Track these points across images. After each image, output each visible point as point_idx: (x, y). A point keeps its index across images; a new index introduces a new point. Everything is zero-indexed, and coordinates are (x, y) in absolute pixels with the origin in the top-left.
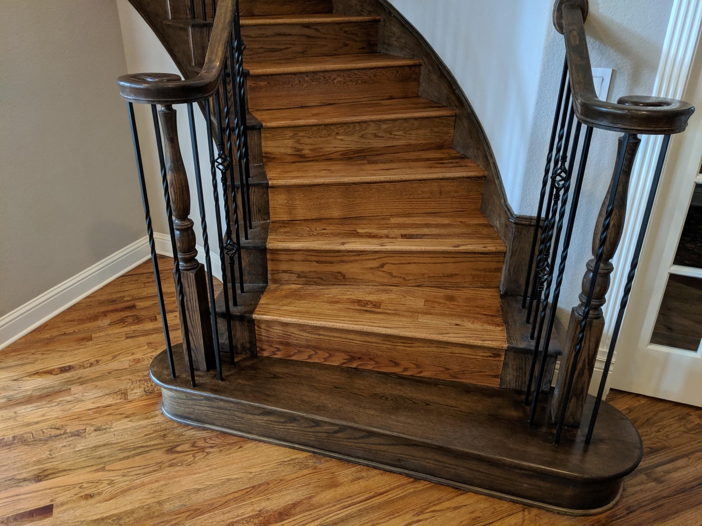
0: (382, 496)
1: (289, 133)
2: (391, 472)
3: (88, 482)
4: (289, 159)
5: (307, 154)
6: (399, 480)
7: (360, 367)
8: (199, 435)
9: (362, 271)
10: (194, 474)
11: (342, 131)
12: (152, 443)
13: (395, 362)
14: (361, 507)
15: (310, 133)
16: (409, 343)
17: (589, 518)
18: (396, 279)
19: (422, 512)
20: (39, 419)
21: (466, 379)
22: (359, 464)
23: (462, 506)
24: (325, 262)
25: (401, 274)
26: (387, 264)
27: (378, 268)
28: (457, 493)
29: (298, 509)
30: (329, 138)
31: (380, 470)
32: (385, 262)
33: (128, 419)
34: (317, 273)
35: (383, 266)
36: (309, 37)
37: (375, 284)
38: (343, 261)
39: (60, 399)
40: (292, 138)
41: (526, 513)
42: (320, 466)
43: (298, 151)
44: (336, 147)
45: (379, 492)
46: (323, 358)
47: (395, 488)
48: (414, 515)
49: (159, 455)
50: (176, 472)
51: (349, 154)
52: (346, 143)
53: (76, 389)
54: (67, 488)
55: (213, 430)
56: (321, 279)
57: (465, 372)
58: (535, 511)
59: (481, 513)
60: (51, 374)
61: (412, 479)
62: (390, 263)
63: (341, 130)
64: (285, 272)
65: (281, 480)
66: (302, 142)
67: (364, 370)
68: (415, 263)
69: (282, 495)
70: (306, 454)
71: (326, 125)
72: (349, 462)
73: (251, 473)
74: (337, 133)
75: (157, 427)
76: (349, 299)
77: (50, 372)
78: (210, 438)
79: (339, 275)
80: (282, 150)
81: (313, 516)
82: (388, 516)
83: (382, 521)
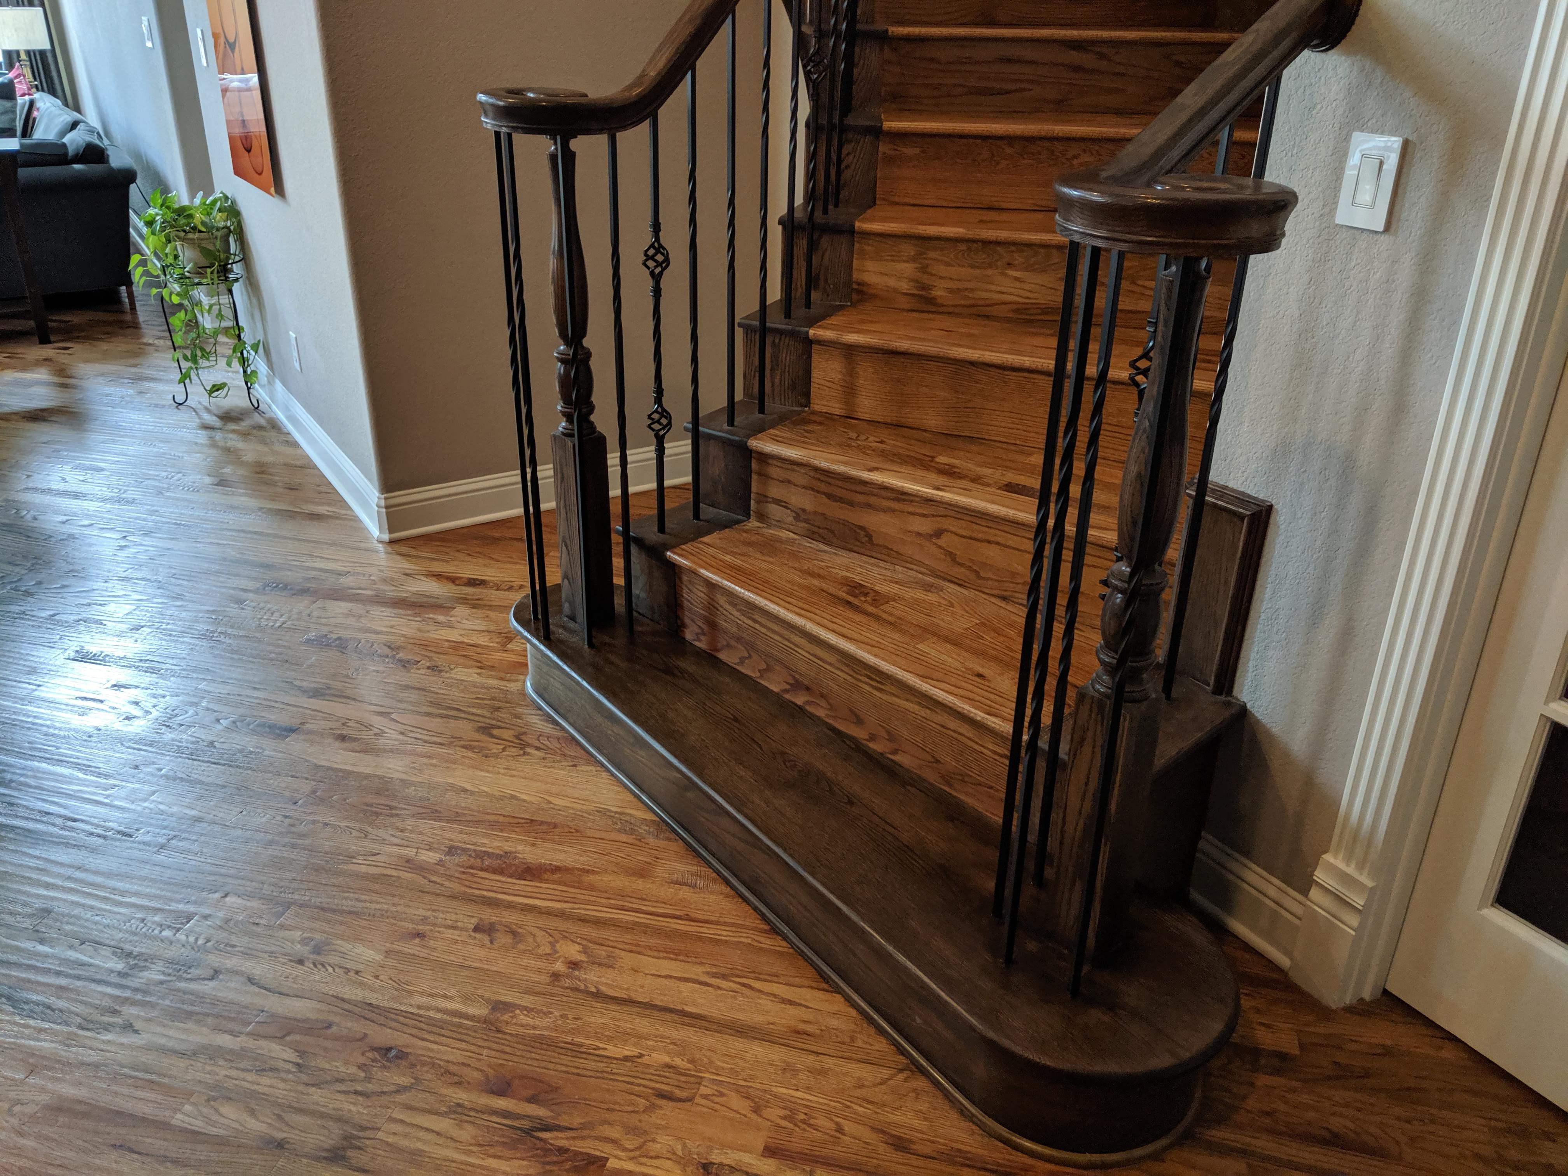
0: (692, 924)
1: (909, 249)
2: (745, 900)
3: (357, 722)
4: (903, 302)
5: (941, 296)
6: (746, 917)
7: (808, 708)
8: (540, 727)
9: (901, 536)
10: (482, 770)
11: (1021, 260)
12: (474, 710)
13: (857, 716)
14: (642, 921)
15: (952, 256)
16: (878, 682)
17: (1014, 1152)
18: (963, 570)
19: (724, 977)
20: (384, 629)
21: (967, 794)
22: (709, 865)
23: (800, 1005)
24: (841, 500)
25: (972, 561)
26: (948, 531)
27: (931, 536)
28: (814, 984)
29: (556, 876)
30: (989, 272)
31: (731, 888)
32: (945, 527)
33: (479, 671)
34: (826, 518)
35: (939, 533)
36: (1078, 69)
37: (922, 570)
38: (869, 506)
39: (431, 616)
40: (912, 259)
41: (901, 1076)
42: (651, 841)
43: (923, 289)
44: (1003, 293)
45: (693, 915)
46: (759, 671)
47: (725, 924)
48: (708, 973)
49: (465, 729)
50: (463, 757)
51: (1032, 311)
52: (1027, 287)
53: (461, 611)
54: (329, 717)
55: (563, 729)
56: (832, 532)
57: (966, 779)
58: (921, 1083)
59: (819, 1031)
60: (453, 582)
61: (766, 927)
62: (952, 532)
63: (1019, 259)
64: (777, 502)
65: (577, 831)
66: (933, 272)
67: (811, 716)
68: (998, 543)
69: (556, 849)
70: (650, 816)
71: (987, 243)
72: (699, 855)
73: (550, 802)
74: (1009, 264)
75: (501, 695)
76: (846, 578)
77: (453, 580)
78: (548, 738)
79: (862, 533)
80: (892, 282)
81: (565, 894)
82: (667, 952)
83: (650, 953)
